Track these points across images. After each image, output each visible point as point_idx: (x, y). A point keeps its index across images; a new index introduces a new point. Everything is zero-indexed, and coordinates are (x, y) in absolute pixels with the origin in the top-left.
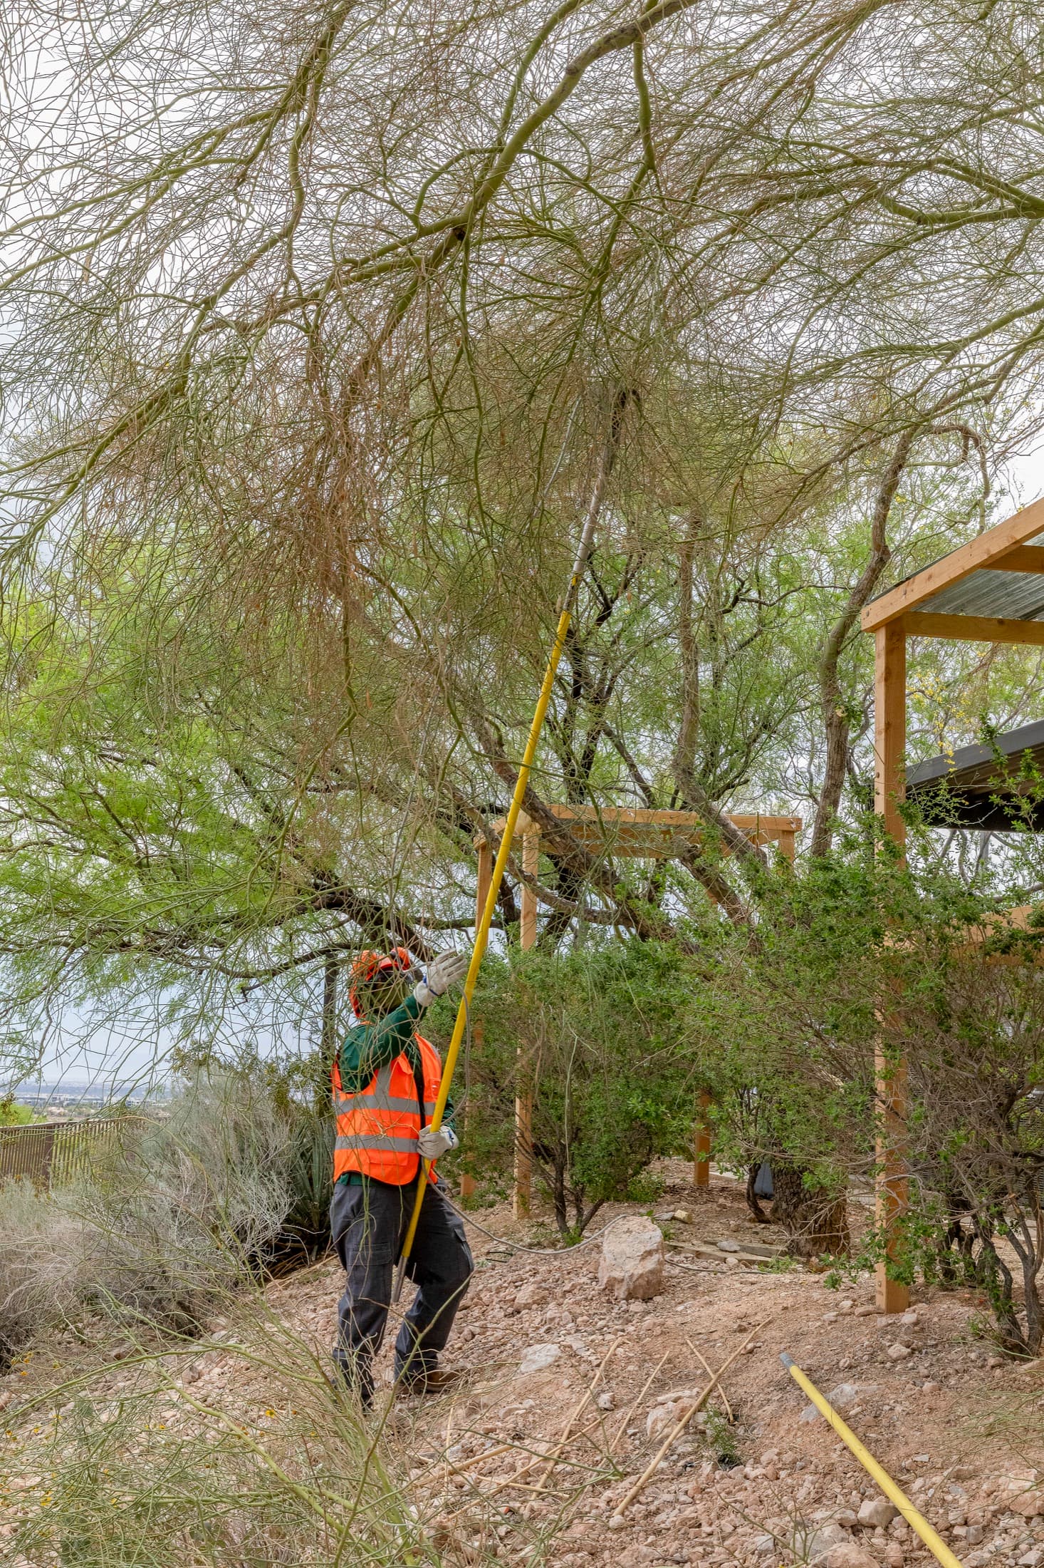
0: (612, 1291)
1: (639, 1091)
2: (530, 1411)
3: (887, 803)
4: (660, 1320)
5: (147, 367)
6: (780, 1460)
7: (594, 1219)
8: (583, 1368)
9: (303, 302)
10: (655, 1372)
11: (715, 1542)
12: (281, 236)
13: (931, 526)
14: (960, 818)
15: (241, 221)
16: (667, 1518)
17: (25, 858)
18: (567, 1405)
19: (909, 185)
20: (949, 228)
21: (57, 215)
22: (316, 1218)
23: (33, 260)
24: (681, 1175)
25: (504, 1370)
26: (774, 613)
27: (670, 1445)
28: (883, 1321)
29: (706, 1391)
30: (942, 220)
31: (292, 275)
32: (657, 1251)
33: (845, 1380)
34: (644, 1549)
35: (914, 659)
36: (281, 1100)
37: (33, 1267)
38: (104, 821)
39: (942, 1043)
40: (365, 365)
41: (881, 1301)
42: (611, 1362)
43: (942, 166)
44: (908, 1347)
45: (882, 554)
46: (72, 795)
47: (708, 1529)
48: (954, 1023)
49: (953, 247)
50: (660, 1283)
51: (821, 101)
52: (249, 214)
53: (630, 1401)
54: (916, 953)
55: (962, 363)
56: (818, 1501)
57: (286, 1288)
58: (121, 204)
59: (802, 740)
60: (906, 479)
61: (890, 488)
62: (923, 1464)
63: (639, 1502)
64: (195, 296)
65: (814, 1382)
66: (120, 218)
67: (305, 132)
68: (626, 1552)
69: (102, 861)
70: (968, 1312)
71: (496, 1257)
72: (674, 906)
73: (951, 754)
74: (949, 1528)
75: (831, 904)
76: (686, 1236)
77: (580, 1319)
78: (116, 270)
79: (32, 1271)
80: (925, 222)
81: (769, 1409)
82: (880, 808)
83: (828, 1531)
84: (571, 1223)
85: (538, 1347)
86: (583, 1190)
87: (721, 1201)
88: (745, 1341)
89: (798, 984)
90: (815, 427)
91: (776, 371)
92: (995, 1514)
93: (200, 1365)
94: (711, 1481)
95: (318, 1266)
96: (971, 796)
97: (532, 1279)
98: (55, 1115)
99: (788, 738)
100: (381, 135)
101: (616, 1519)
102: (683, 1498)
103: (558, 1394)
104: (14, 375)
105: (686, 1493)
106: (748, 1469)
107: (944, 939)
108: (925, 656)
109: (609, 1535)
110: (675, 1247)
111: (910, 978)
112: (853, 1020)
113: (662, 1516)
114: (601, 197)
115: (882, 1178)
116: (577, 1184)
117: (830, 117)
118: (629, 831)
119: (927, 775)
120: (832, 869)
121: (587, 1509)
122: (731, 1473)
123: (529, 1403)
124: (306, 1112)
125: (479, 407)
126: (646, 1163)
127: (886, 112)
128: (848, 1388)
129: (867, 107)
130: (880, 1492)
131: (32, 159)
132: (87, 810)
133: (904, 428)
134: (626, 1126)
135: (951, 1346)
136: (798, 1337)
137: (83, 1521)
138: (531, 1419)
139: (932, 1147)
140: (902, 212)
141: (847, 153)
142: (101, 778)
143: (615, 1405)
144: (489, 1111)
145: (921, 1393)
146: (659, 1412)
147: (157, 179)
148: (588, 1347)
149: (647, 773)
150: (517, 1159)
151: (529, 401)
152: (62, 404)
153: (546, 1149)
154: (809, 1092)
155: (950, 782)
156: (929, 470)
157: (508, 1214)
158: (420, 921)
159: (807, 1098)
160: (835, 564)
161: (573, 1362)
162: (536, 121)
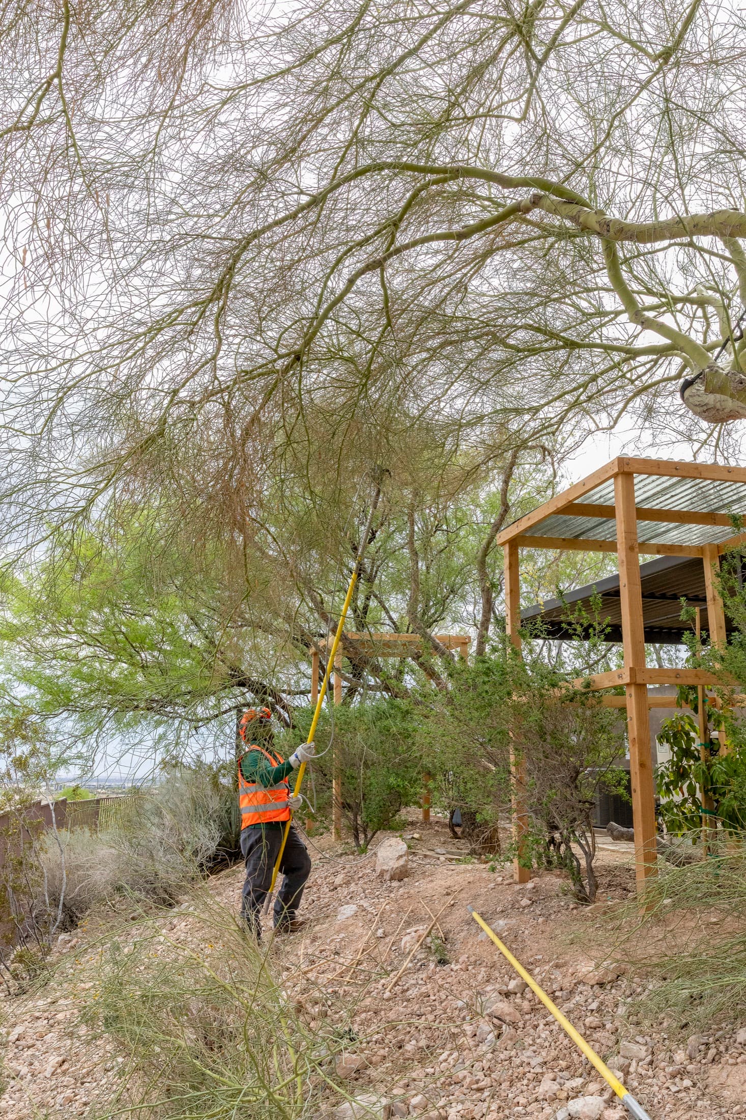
0: (383, 876)
1: (394, 774)
2: (342, 939)
3: (512, 629)
4: (407, 891)
5: (145, 423)
6: (468, 961)
7: (373, 839)
8: (369, 916)
9: (222, 391)
10: (405, 918)
11: (437, 1005)
12: (210, 360)
13: (529, 493)
14: (548, 635)
15: (191, 353)
16: (412, 993)
17: (85, 664)
18: (361, 936)
20: (533, 354)
21: (100, 350)
22: (233, 843)
23: (88, 372)
24: (416, 816)
25: (329, 919)
26: (454, 536)
27: (414, 955)
28: (518, 887)
29: (431, 926)
30: (529, 350)
31: (216, 378)
32: (404, 855)
33: (500, 918)
34: (401, 1009)
35: (523, 558)
36: (216, 784)
37: (89, 873)
38: (125, 645)
39: (542, 747)
40: (252, 421)
41: (516, 877)
42: (383, 913)
44: (530, 900)
45: (506, 508)
46: (109, 632)
47: (432, 998)
48: (548, 737)
50: (406, 871)
51: (471, 293)
52: (195, 349)
53: (393, 933)
54: (528, 703)
55: (541, 416)
56: (488, 981)
57: (218, 880)
58: (132, 345)
59: (470, 598)
60: (516, 471)
61: (509, 475)
62: (540, 960)
63: (398, 985)
64: (169, 389)
65: (485, 920)
66: (131, 351)
67: (222, 310)
68: (392, 1011)
69: (124, 665)
70: (559, 881)
71: (324, 860)
72: (409, 681)
73: (542, 603)
74: (554, 992)
75: (486, 679)
76: (419, 847)
77: (367, 891)
78: (129, 377)
79: (89, 875)
80: (522, 352)
81: (462, 934)
82: (509, 631)
83: (493, 996)
84: (362, 842)
85: (346, 906)
86: (367, 825)
87: (436, 828)
88: (450, 900)
89: (471, 719)
92: (575, 984)
93: (174, 921)
94: (435, 973)
95: (234, 868)
96: (553, 624)
97: (342, 872)
98: (101, 794)
99: (463, 597)
101: (387, 995)
102: (420, 982)
103: (356, 930)
104: (79, 427)
105: (422, 979)
106: (453, 966)
107: (542, 696)
108: (528, 556)
109: (384, 1002)
110: (414, 853)
111: (526, 715)
112: (499, 737)
113: (410, 992)
114: (366, 341)
115: (515, 815)
116: (364, 822)
118: (387, 644)
119: (531, 613)
120: (486, 662)
121: (372, 990)
122: (444, 968)
123: (342, 935)
124: (228, 790)
125: (308, 440)
126: (399, 811)
127: (501, 299)
128: (501, 922)
129: (492, 296)
130: (519, 975)
132: (116, 639)
133: (514, 447)
134: (388, 792)
135: (552, 899)
136: (476, 897)
137: (115, 1006)
138: (343, 944)
139: (539, 799)
142: (123, 623)
143: (385, 935)
144: (319, 787)
145: (537, 923)
146: (407, 938)
147: (150, 333)
148: (371, 905)
149: (394, 616)
150: (334, 810)
151: (333, 437)
152: (103, 441)
153: (348, 805)
154: (478, 773)
155: (542, 617)
156: (527, 466)
157: (330, 838)
158: (284, 691)
159: (477, 776)
160: (483, 512)
161: (364, 913)
162: (334, 304)
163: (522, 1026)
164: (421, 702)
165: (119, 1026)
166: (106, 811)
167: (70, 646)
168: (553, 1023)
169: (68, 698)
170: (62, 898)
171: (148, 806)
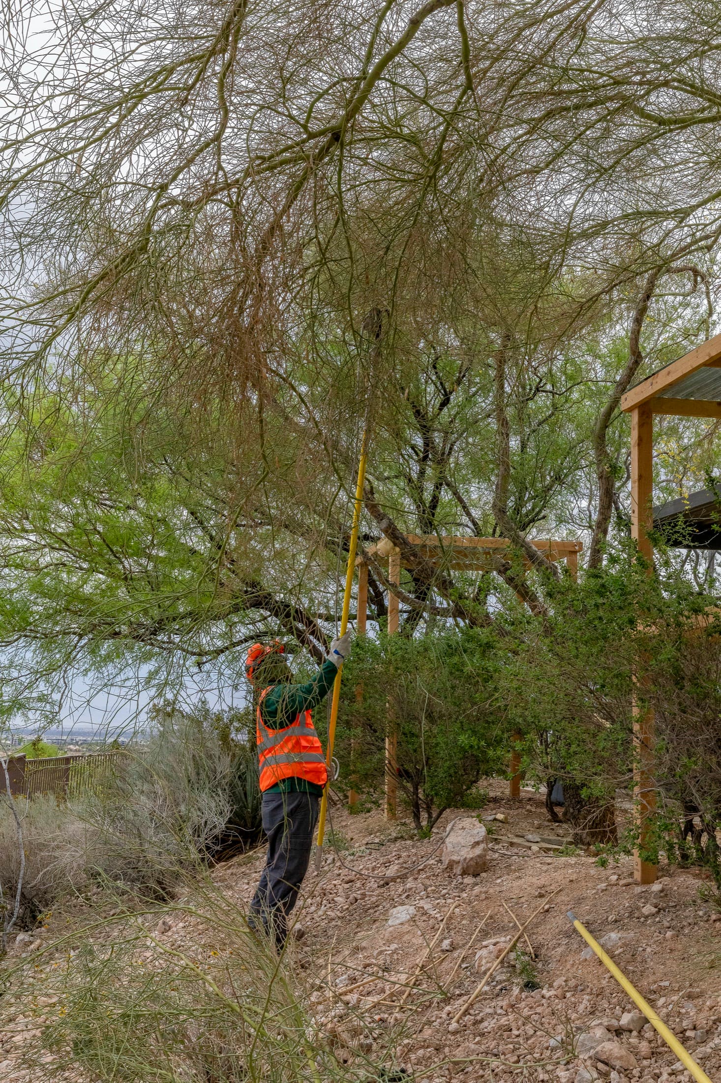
0: (452, 869)
1: (469, 732)
2: (395, 952)
3: (640, 531)
4: (485, 889)
5: (121, 233)
6: (566, 985)
7: (440, 820)
8: (432, 922)
9: (228, 186)
10: (481, 925)
11: (521, 1042)
12: (213, 141)
13: (672, 338)
14: (693, 541)
15: (185, 130)
16: (488, 1025)
17: (48, 574)
18: (419, 948)
19: (652, 98)
20: (682, 128)
21: (58, 128)
22: (249, 821)
23: (41, 160)
24: (501, 790)
25: (377, 924)
26: (563, 400)
27: (491, 974)
28: (638, 889)
29: (516, 938)
30: (675, 122)
31: (220, 168)
32: (482, 842)
33: (612, 930)
34: (473, 1046)
35: (661, 431)
36: (225, 737)
37: (56, 854)
38: (101, 549)
39: (678, 697)
40: (272, 230)
41: (638, 876)
42: (451, 918)
43: (676, 84)
44: (656, 907)
45: (637, 357)
46: (79, 531)
47: (515, 1032)
48: (687, 684)
49: (685, 141)
50: (484, 863)
51: (592, 39)
52: (190, 126)
53: (464, 945)
54: (660, 635)
55: (691, 223)
56: (592, 1013)
57: (229, 868)
58: (102, 119)
59: (584, 486)
60: (653, 305)
61: (642, 312)
62: (666, 988)
63: (469, 1014)
64: (154, 183)
65: (591, 932)
66: (101, 129)
67: (228, 67)
68: (460, 1048)
69: (101, 576)
70: (698, 883)
71: (372, 846)
72: (493, 604)
73: (686, 496)
74: (683, 1031)
75: (600, 601)
76: (503, 831)
77: (429, 889)
78: (98, 166)
79: (55, 857)
80: (664, 124)
81: (559, 950)
82: (635, 534)
83: (599, 1033)
84: (424, 823)
85: (400, 908)
86: (432, 800)
87: (528, 807)
88: (543, 904)
89: (577, 657)
90: (589, 269)
91: (560, 230)
92: (714, 1022)
93: (170, 920)
94: (519, 1000)
95: (251, 853)
96: (700, 525)
97: (396, 862)
98: (72, 750)
99: (573, 488)
100: (282, 69)
101: (454, 1026)
102: (499, 1011)
103: (414, 940)
104: (29, 239)
105: (502, 1007)
106: (544, 992)
107: (679, 625)
108: (669, 428)
109: (449, 1036)
110: (496, 839)
111: (656, 651)
112: (616, 681)
113: (485, 1024)
114: (435, 110)
115: (637, 790)
116: (428, 796)
117: (597, 51)
118: (462, 552)
119: (671, 511)
120: (600, 577)
121: (434, 1019)
122: (532, 994)
123: (394, 946)
124: (243, 748)
125: (351, 258)
126: (475, 782)
127: (637, 47)
128: (614, 935)
129: (623, 43)
130: (635, 1006)
131: (40, 89)
132: (89, 541)
133: (650, 269)
134: (461, 756)
135: (686, 906)
136: (580, 901)
137: (88, 1027)
138: (396, 957)
139: (671, 769)
140: (649, 117)
141: (610, 77)
142: (98, 519)
143: (453, 948)
144: (367, 747)
145: (664, 939)
146: (484, 952)
147: (127, 101)
148: (434, 907)
149: (476, 513)
150: (387, 779)
151: (386, 253)
152: (63, 259)
153: (407, 772)
154: (586, 731)
155: (685, 516)
156: (670, 298)
157: (380, 817)
158: (320, 616)
159: (585, 736)
160: (606, 366)
161: (424, 918)
162: (390, 57)
163: (638, 1074)
164: (508, 633)
165: (92, 1052)
166: (79, 773)
167: (26, 550)
168: (682, 1072)
169: (25, 620)
170: (19, 887)
171: (133, 768)
